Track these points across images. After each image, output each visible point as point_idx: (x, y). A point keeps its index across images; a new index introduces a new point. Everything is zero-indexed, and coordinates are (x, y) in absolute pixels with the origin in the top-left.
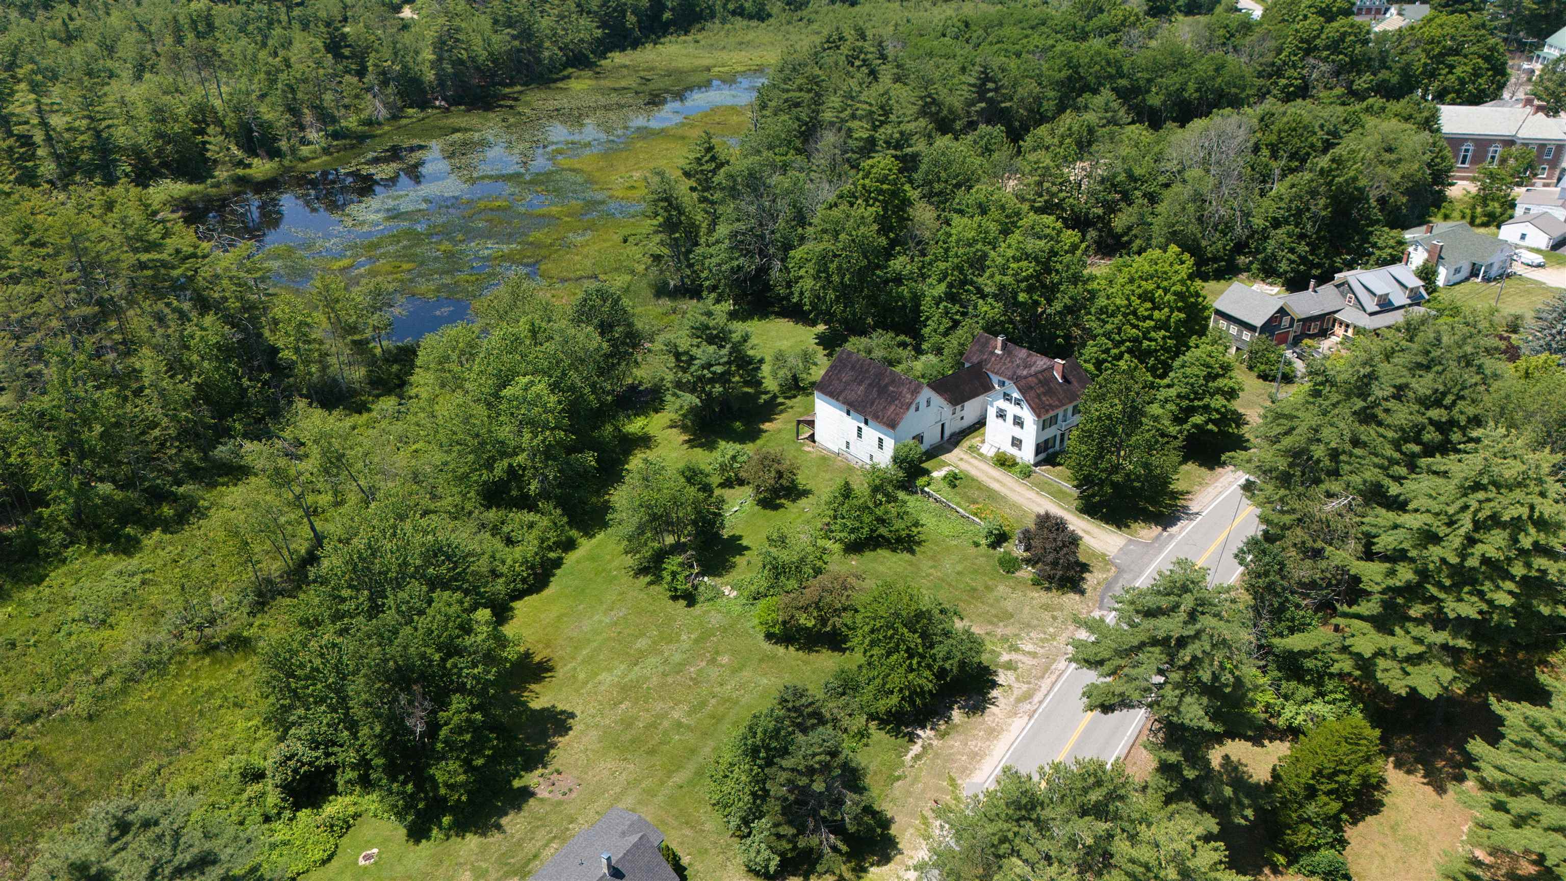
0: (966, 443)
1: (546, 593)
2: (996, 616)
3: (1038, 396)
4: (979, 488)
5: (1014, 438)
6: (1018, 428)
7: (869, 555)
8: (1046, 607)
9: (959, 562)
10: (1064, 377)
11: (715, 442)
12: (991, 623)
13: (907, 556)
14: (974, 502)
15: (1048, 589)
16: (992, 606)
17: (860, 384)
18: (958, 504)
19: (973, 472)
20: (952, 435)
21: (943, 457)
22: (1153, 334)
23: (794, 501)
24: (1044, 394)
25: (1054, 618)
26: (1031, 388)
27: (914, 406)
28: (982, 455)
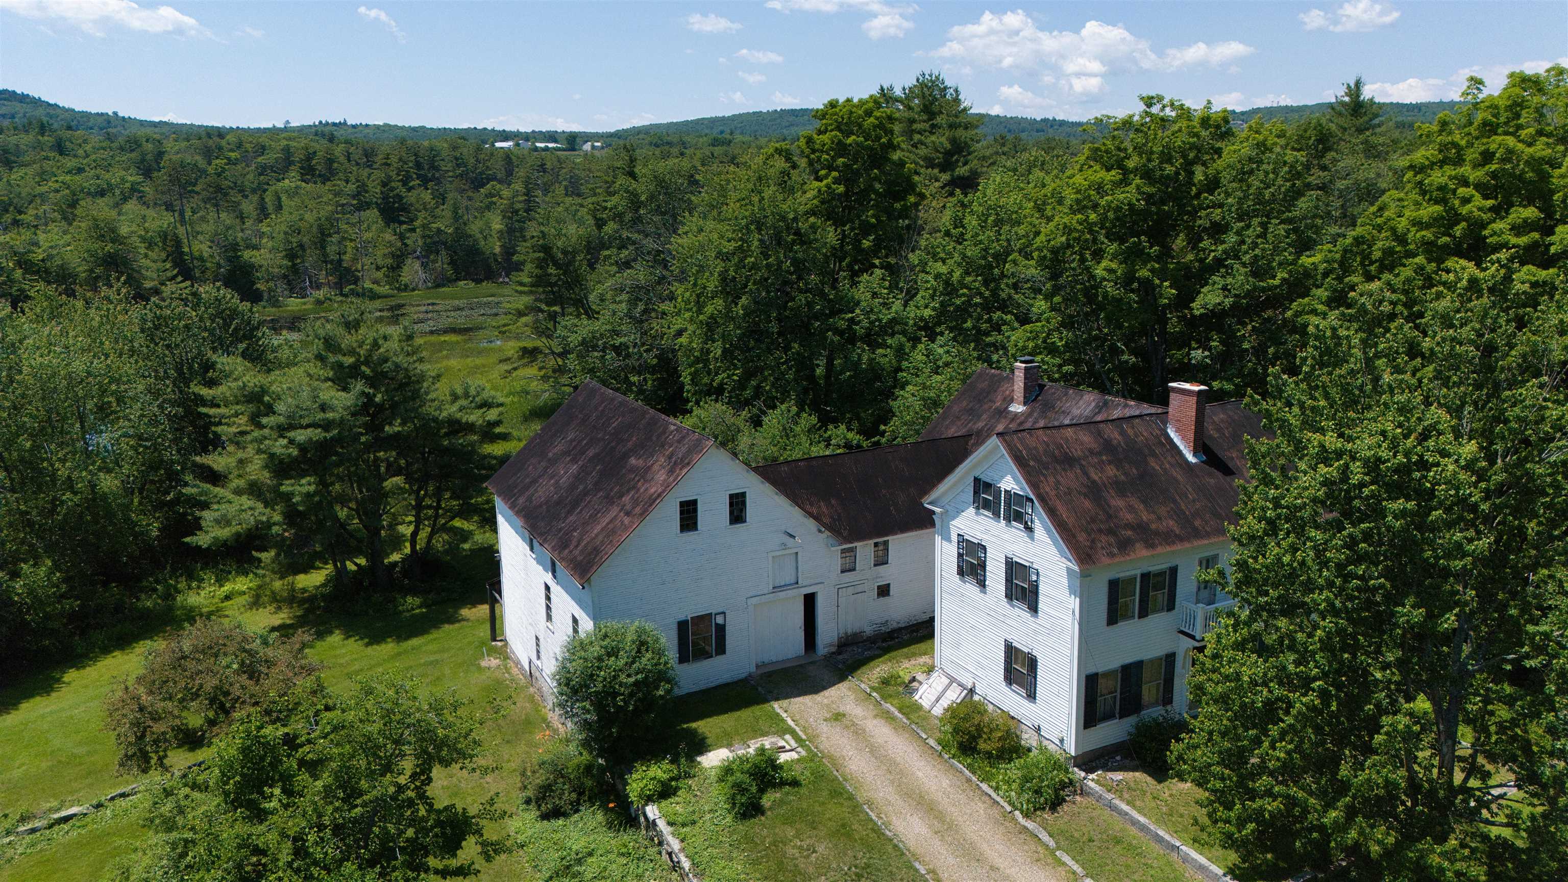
0: (879, 670)
3: (1094, 491)
4: (843, 832)
5: (1011, 652)
6: (1020, 613)
10: (1201, 446)
17: (574, 461)
20: (837, 642)
21: (777, 706)
24: (1121, 489)
26: (1068, 461)
27: (670, 511)
28: (912, 710)
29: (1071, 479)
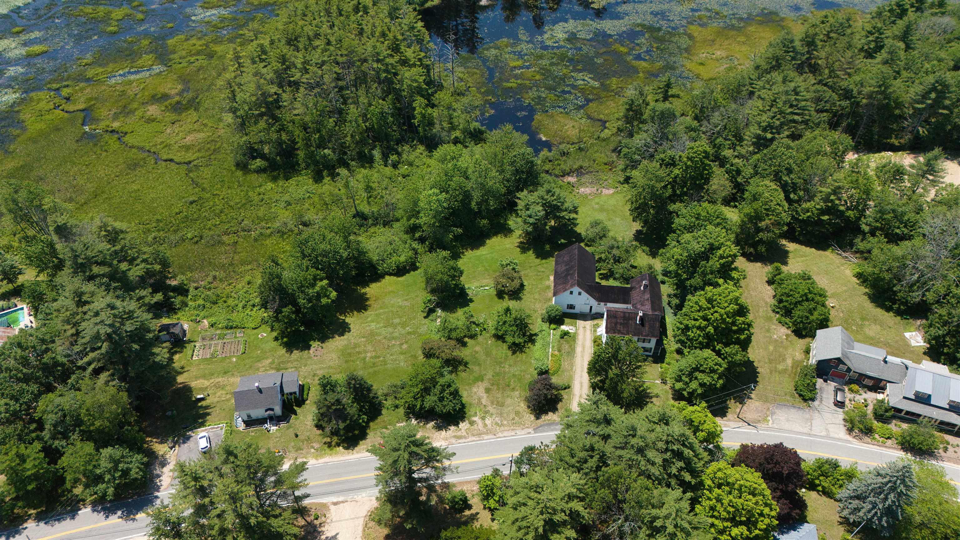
0: (596, 322)
1: (400, 279)
2: (498, 402)
3: (616, 323)
4: (570, 346)
7: (500, 343)
8: (517, 413)
9: (521, 371)
11: (529, 249)
12: (492, 403)
13: (510, 353)
14: (559, 351)
15: (529, 407)
16: (503, 397)
17: (565, 266)
18: (553, 347)
19: (580, 337)
20: (596, 314)
21: (578, 321)
22: (694, 330)
23: (510, 299)
24: (621, 324)
25: (513, 419)
27: (569, 292)
28: (595, 331)
29: (614, 320)
